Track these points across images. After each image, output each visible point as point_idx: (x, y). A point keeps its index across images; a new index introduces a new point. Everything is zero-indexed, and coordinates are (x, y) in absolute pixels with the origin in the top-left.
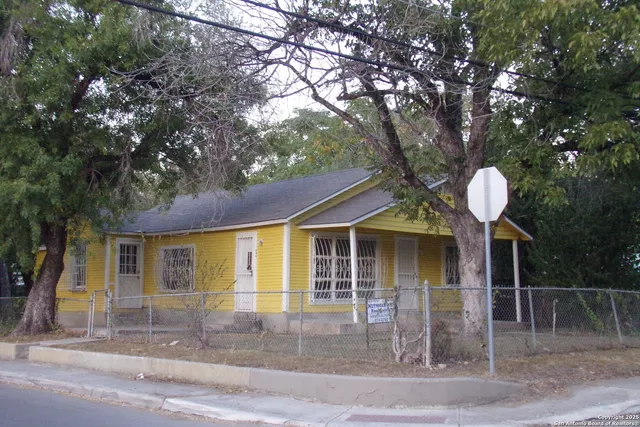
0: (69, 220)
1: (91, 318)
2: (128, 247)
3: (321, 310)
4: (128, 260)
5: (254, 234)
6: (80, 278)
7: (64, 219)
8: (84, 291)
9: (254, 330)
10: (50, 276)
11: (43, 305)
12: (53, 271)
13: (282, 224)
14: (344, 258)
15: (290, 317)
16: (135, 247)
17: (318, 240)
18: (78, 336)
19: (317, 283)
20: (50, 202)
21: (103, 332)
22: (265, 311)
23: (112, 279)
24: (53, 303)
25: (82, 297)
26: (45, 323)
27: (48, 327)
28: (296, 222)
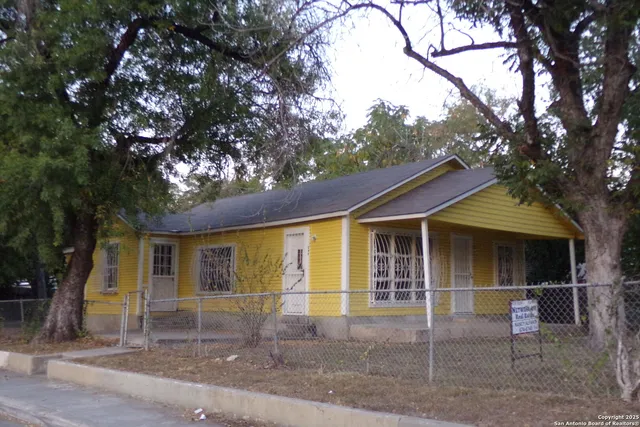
0: (99, 207)
1: (124, 323)
2: (163, 247)
3: (382, 313)
4: (163, 262)
5: (306, 230)
6: (111, 280)
7: (94, 206)
8: (116, 294)
9: (308, 335)
10: (78, 275)
11: (70, 308)
12: (81, 269)
13: (340, 217)
14: (405, 256)
15: (350, 320)
16: (170, 248)
17: (378, 235)
18: (109, 345)
19: (378, 283)
20: (77, 182)
21: (139, 341)
22: (321, 314)
23: (145, 281)
24: (80, 306)
25: (113, 300)
26: (71, 328)
27: (74, 334)
28: (356, 215)
